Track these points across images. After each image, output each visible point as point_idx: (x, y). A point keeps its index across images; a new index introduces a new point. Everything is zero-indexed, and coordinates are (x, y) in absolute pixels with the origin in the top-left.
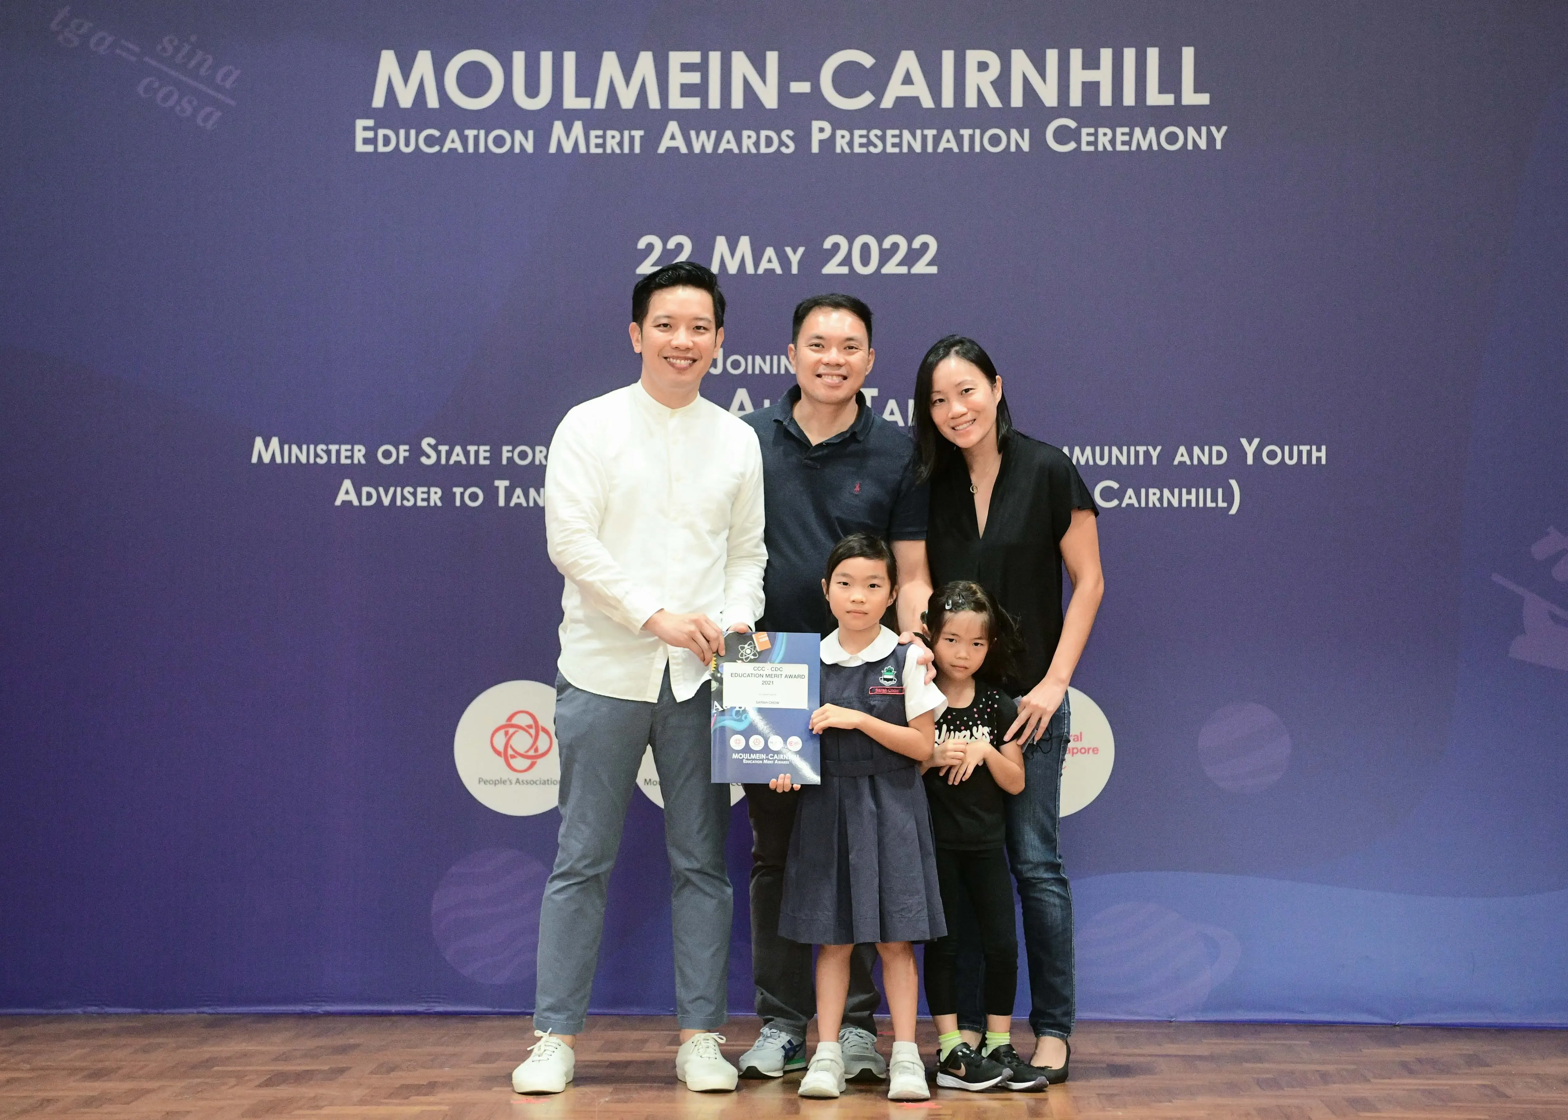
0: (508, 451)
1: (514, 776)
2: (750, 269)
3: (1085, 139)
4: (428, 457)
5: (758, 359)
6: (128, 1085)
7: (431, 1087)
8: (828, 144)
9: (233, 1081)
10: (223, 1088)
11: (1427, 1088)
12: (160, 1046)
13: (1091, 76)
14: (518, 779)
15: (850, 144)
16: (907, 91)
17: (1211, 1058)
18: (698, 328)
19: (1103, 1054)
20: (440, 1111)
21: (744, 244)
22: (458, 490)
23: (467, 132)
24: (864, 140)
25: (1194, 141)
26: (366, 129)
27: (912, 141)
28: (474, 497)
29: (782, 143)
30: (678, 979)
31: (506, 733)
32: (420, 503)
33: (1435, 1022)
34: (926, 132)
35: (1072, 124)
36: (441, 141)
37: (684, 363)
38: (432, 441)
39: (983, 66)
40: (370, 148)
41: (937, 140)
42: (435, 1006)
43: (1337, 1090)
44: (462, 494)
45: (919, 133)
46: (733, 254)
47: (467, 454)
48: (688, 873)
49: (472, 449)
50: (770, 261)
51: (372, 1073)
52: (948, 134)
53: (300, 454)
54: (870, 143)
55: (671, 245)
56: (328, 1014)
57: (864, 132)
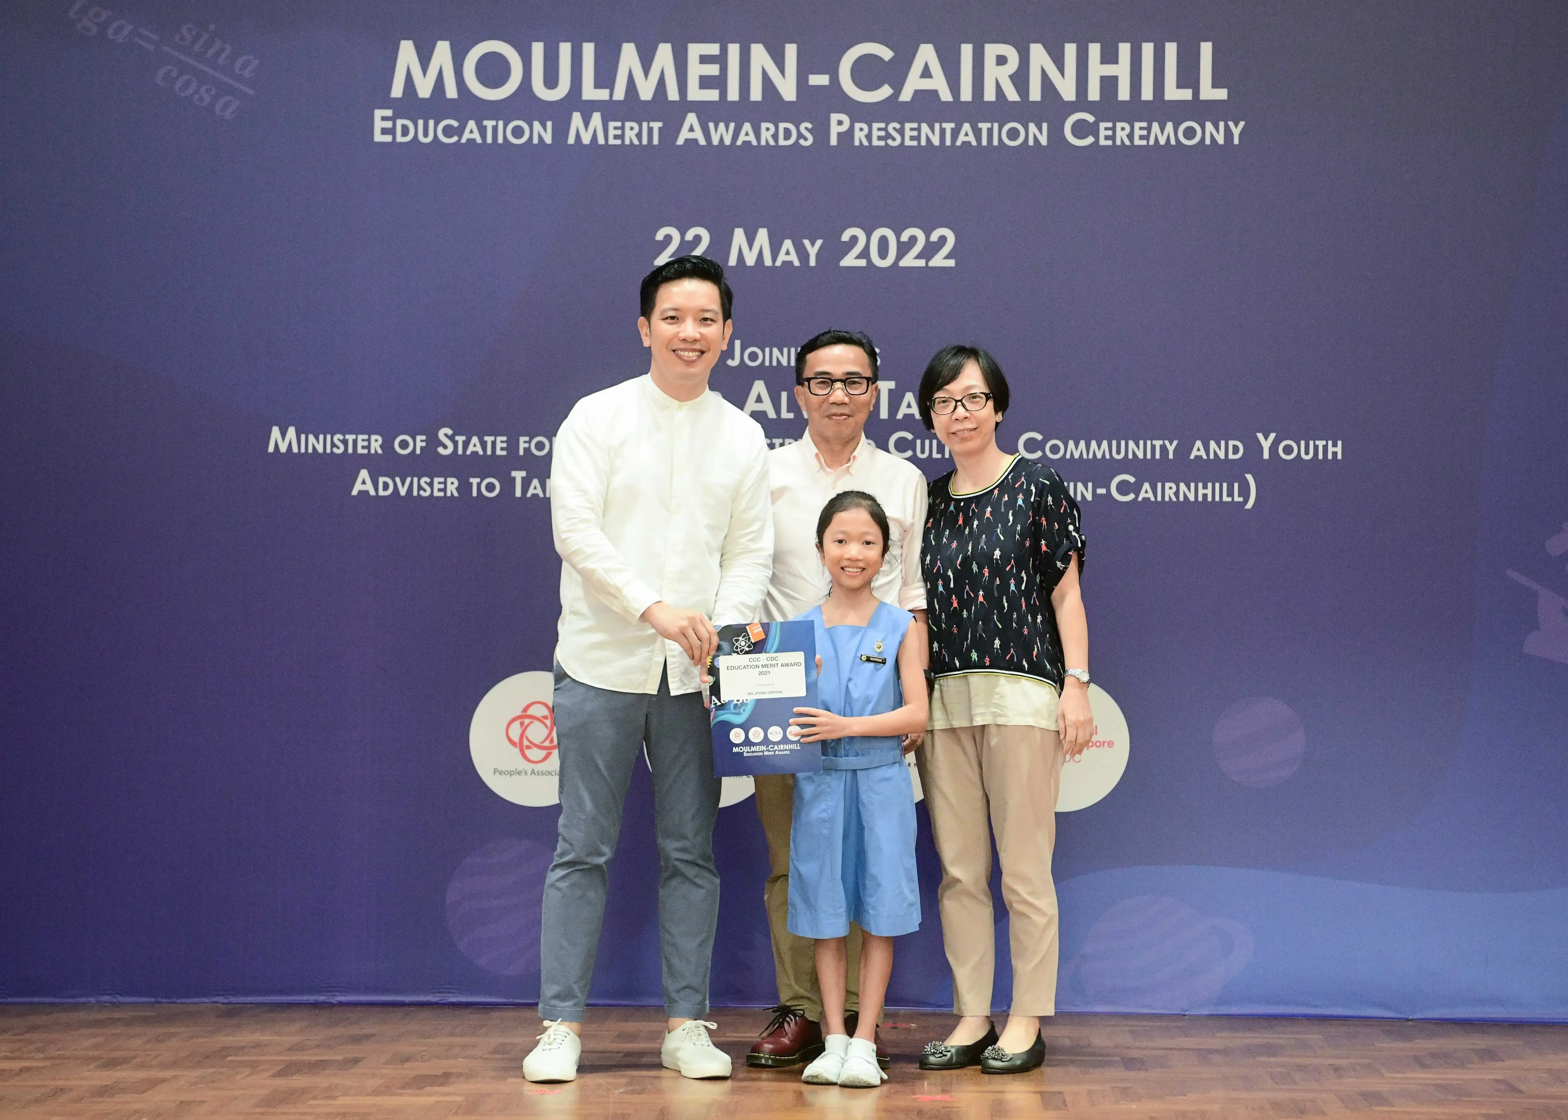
0: (525, 442)
1: (529, 767)
2: (768, 262)
3: (1103, 133)
4: (445, 447)
5: (776, 351)
6: (141, 1074)
7: (445, 1078)
8: (847, 136)
9: (247, 1071)
10: (239, 1077)
11: (1440, 1082)
12: (173, 1035)
13: (1109, 70)
14: (533, 770)
15: (869, 137)
16: (926, 85)
17: (1225, 1052)
18: (706, 319)
19: (1116, 1047)
20: (454, 1102)
21: (762, 236)
22: (475, 481)
23: (485, 123)
24: (883, 133)
25: (1212, 136)
26: (384, 119)
27: (932, 135)
28: (490, 487)
29: (800, 136)
30: (665, 969)
31: (522, 724)
32: (437, 494)
33: (1447, 1016)
34: (944, 125)
35: (1091, 119)
36: (460, 131)
37: (693, 355)
38: (449, 432)
39: (1001, 60)
40: (388, 138)
41: (955, 133)
42: (450, 997)
43: (1350, 1083)
44: (479, 485)
45: (937, 126)
46: (751, 246)
47: (484, 445)
48: (677, 863)
49: (489, 439)
50: (788, 253)
51: (385, 1063)
52: (967, 127)
53: (316, 444)
54: (889, 136)
55: (689, 236)
56: (341, 1004)
57: (883, 125)
